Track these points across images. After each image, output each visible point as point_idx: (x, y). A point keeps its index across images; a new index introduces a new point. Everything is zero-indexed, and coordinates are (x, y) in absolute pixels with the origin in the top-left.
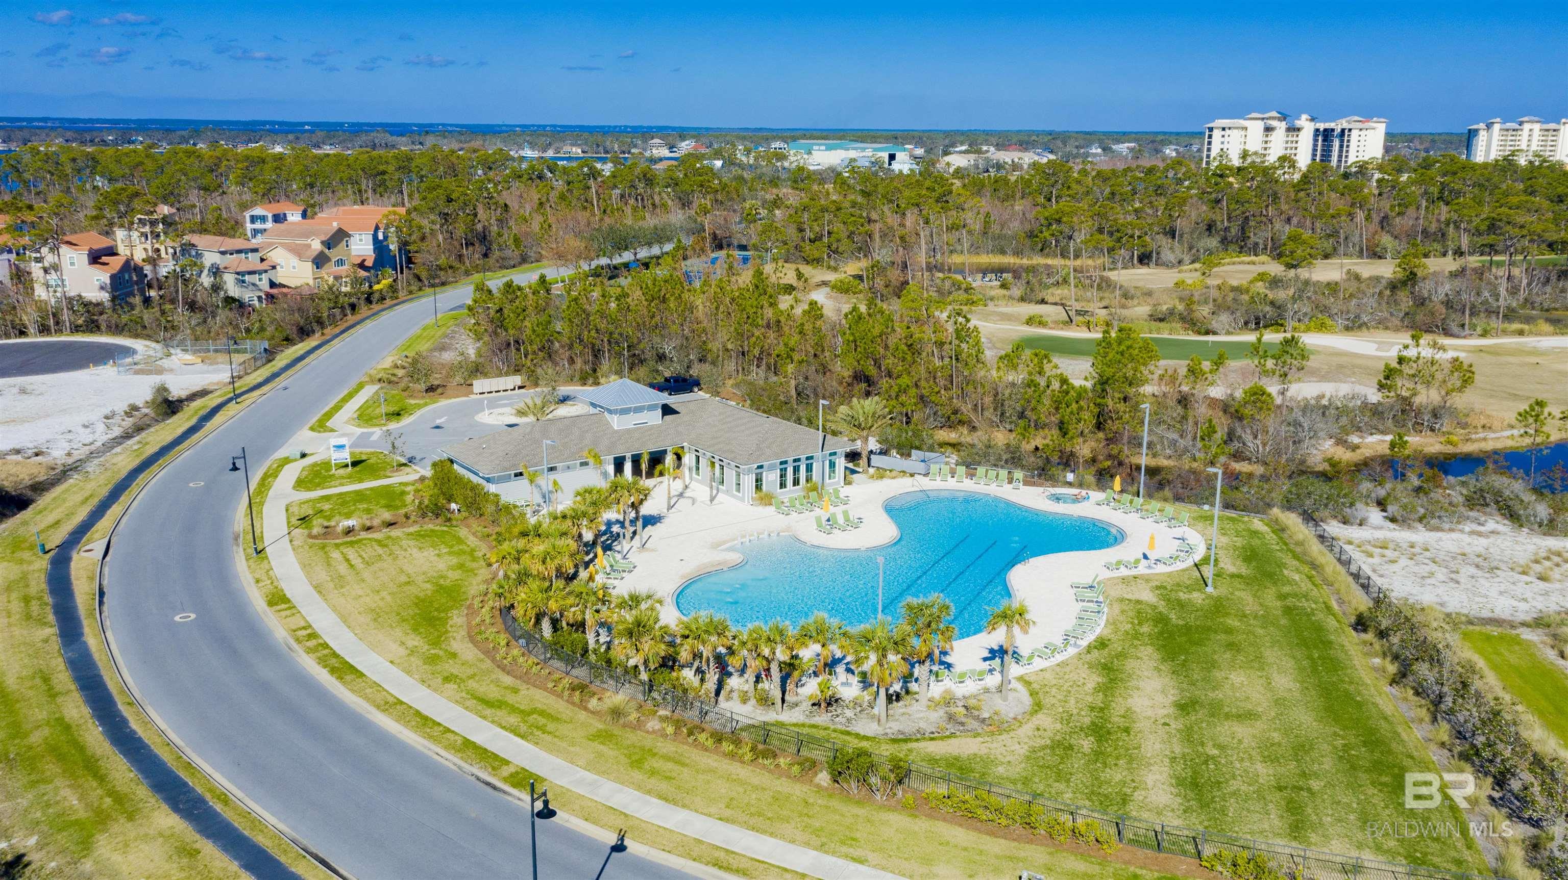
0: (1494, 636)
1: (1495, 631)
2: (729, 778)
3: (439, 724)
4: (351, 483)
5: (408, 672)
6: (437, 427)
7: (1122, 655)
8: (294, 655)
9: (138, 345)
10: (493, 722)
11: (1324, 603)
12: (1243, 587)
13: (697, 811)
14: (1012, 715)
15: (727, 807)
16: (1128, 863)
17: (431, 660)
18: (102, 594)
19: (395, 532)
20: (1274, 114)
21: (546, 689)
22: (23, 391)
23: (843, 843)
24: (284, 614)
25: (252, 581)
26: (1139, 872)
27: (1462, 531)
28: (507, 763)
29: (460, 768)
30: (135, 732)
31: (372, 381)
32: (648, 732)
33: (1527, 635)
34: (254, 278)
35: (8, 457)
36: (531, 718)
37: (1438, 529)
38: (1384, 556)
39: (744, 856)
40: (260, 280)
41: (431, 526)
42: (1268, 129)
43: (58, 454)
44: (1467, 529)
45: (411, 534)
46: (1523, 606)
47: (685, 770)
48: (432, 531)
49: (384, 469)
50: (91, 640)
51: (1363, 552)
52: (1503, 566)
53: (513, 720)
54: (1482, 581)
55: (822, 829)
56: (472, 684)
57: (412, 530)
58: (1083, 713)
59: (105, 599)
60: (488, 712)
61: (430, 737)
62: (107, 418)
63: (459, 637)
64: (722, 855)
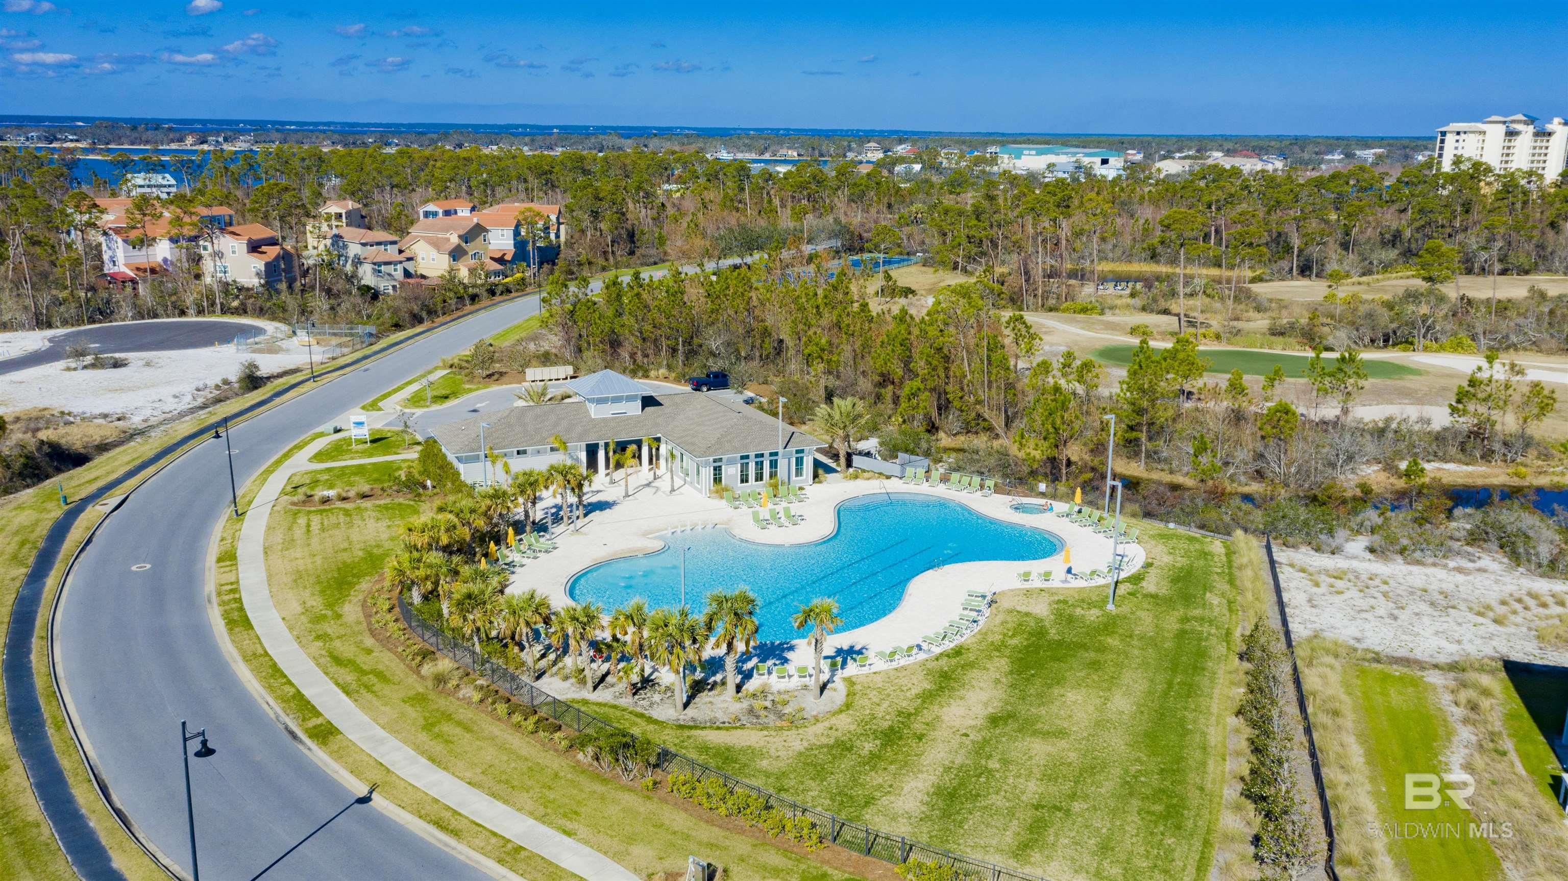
0: (1394, 676)
1: (1397, 671)
2: (503, 748)
3: (285, 676)
4: (360, 457)
5: (291, 629)
6: (475, 411)
7: (971, 665)
8: (208, 605)
9: (270, 326)
10: (332, 678)
11: (1228, 629)
12: (1149, 607)
13: (453, 774)
14: (814, 713)
15: (483, 773)
16: (823, 862)
17: (318, 619)
18: (89, 541)
19: (367, 504)
20: (1520, 117)
21: (395, 653)
22: (148, 364)
23: (565, 815)
24: (222, 570)
25: (219, 539)
26: (830, 871)
27: (1445, 566)
28: (318, 714)
29: (277, 717)
30: (30, 662)
31: (444, 367)
32: (458, 699)
33: (1434, 678)
34: (390, 269)
35: (95, 421)
36: (365, 678)
37: (1418, 563)
38: (1332, 586)
39: (467, 818)
40: (395, 270)
41: (401, 500)
42: (1511, 134)
43: (136, 421)
44: (1452, 564)
45: (379, 506)
46: (1453, 648)
47: (468, 736)
48: (400, 504)
49: (398, 447)
50: (51, 582)
51: (1311, 580)
52: (1463, 606)
53: (349, 677)
54: (1426, 620)
55: (553, 802)
56: (337, 644)
57: (382, 502)
58: (888, 717)
59: (88, 548)
60: (333, 669)
61: (270, 688)
62: (198, 390)
63: (355, 600)
64: (447, 815)
